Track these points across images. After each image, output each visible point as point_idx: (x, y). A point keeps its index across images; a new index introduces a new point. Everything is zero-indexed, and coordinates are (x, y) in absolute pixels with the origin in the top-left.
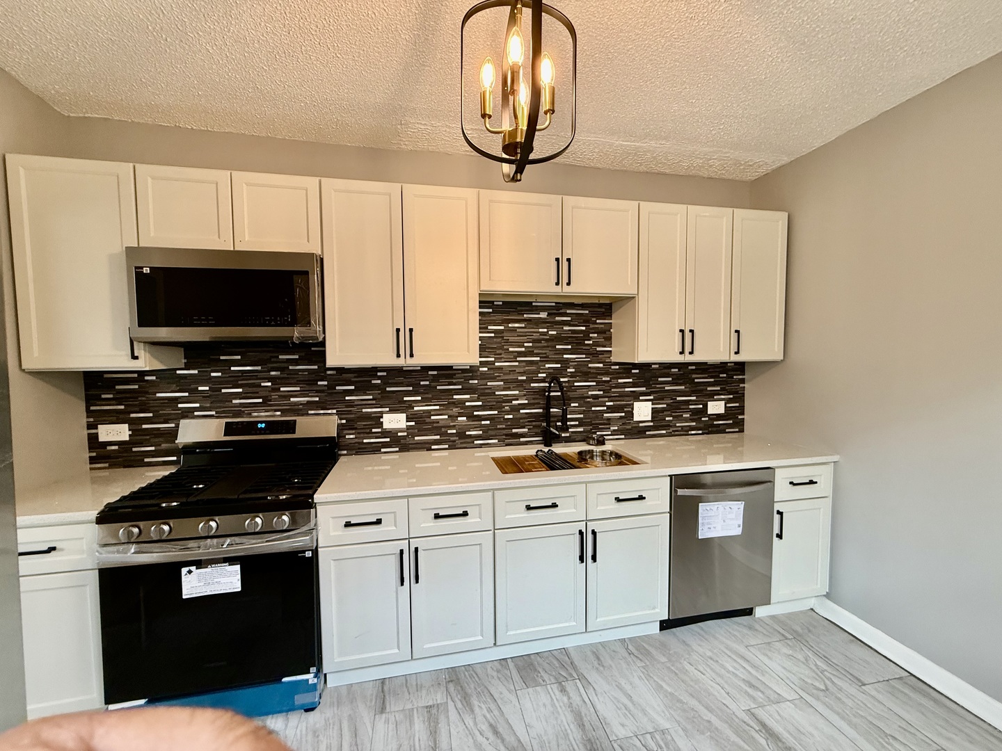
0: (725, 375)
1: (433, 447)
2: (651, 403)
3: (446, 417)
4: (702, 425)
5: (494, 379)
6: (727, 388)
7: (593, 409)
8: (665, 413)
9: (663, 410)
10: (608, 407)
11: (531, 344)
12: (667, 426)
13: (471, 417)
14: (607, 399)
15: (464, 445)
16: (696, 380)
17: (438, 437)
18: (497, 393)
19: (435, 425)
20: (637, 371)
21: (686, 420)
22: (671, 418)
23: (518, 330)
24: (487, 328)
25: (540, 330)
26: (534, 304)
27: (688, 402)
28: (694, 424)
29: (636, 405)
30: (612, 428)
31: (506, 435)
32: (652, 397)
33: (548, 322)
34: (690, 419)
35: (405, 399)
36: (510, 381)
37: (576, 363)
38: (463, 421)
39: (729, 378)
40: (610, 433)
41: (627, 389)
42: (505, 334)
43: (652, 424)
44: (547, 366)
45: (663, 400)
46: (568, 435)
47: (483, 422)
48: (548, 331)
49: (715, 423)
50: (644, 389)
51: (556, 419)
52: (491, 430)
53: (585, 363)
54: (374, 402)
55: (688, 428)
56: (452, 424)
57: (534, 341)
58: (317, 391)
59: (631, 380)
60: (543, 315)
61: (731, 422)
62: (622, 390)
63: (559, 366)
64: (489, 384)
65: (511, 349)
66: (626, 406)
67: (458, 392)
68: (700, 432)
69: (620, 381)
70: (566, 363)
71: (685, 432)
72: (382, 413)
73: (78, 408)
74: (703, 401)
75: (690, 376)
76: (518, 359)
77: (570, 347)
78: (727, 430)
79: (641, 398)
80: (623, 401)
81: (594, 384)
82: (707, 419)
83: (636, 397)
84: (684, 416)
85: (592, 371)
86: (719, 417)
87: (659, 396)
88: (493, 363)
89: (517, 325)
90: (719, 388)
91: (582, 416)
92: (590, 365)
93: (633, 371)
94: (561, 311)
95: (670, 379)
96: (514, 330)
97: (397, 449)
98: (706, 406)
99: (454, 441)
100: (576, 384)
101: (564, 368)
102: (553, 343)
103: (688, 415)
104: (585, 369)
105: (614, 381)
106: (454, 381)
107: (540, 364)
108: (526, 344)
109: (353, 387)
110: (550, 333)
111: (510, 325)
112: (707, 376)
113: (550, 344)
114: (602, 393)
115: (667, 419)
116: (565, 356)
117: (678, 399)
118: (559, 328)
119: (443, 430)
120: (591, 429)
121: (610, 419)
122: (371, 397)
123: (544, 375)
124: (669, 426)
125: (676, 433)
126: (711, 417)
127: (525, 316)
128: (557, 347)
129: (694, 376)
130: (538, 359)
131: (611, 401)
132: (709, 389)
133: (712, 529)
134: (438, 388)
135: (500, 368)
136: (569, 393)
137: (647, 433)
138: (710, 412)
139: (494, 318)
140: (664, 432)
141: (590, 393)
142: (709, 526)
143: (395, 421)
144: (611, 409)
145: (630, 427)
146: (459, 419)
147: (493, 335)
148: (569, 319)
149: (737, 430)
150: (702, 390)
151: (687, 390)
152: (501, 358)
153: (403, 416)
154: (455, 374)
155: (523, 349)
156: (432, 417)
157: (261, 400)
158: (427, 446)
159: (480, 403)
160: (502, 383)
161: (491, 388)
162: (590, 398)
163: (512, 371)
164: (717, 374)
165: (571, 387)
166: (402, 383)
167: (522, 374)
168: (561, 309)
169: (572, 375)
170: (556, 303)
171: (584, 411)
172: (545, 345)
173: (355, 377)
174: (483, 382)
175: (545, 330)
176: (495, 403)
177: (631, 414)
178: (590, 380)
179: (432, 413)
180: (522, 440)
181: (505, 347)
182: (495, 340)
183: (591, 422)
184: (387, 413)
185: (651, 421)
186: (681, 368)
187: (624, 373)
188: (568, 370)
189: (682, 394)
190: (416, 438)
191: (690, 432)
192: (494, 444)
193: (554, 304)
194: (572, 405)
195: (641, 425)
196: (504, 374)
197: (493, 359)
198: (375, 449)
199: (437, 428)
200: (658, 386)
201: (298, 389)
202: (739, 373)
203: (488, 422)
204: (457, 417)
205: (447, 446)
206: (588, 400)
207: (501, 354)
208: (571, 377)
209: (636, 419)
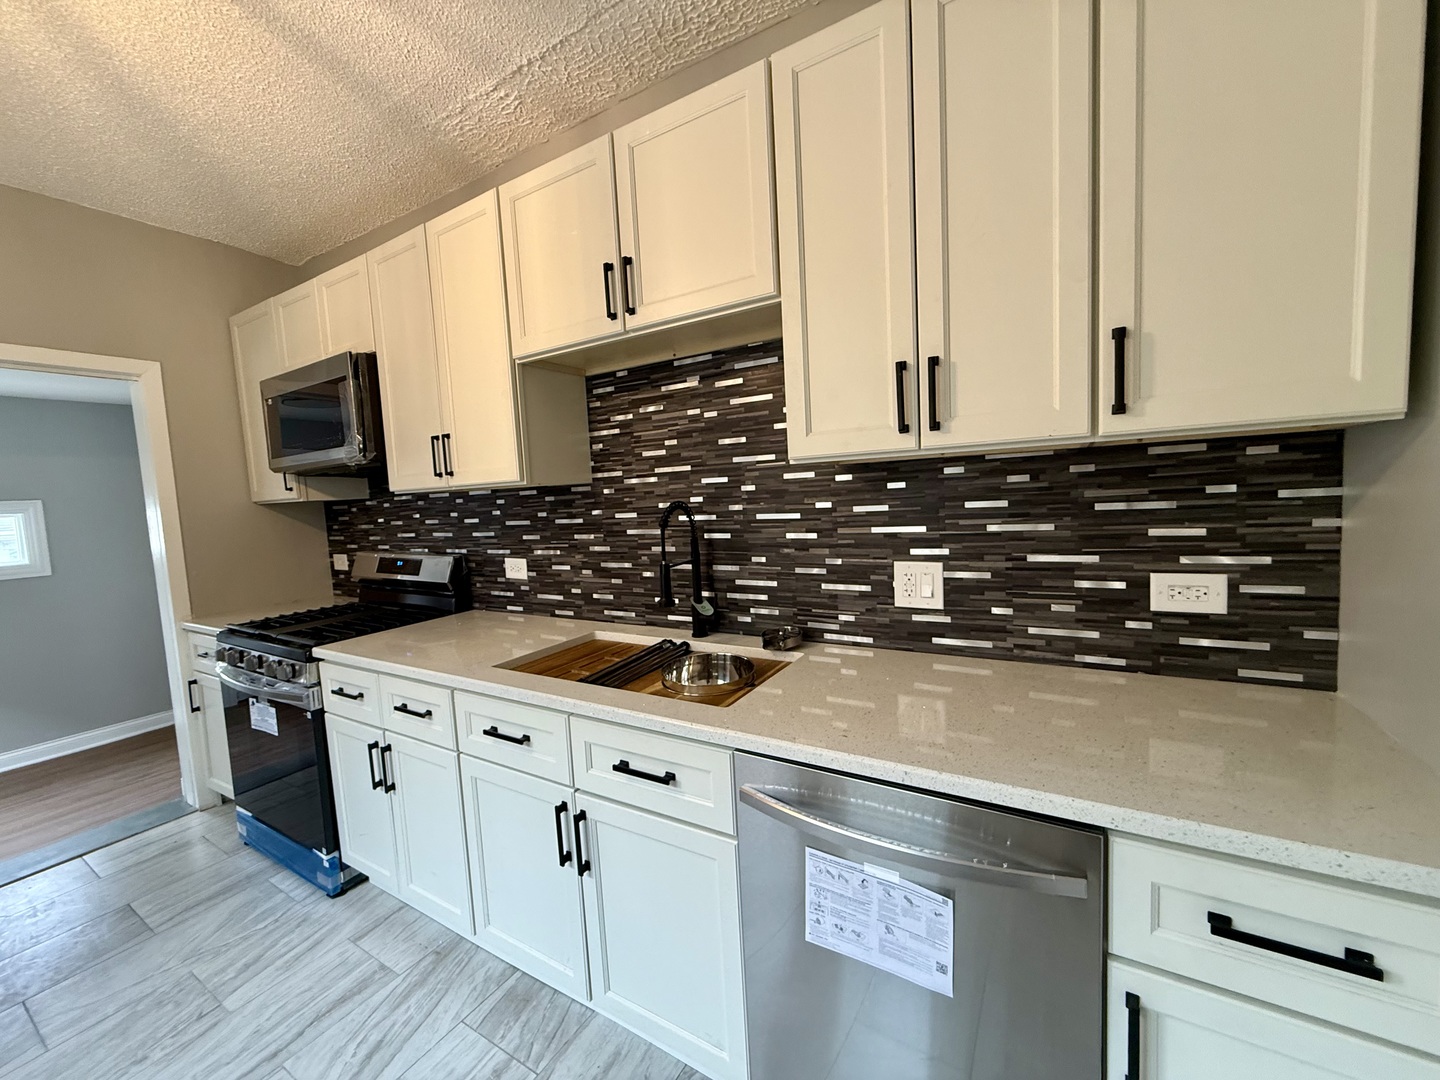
0: (1233, 488)
1: (557, 612)
2: (940, 565)
3: (568, 568)
4: (1127, 643)
5: (624, 508)
6: (1240, 531)
7: (798, 570)
8: (988, 595)
9: (979, 587)
10: (832, 569)
11: (675, 442)
12: (998, 630)
13: (600, 572)
14: (827, 551)
15: (592, 615)
16: (1098, 507)
17: (561, 598)
18: (629, 532)
19: (557, 579)
20: (902, 485)
21: (1061, 620)
22: (1009, 611)
23: (654, 417)
24: (608, 420)
25: (690, 412)
26: (676, 364)
27: (1070, 570)
28: (1095, 635)
29: (899, 567)
30: (842, 618)
31: (647, 606)
32: (945, 552)
33: (703, 395)
34: (1079, 621)
35: (525, 537)
36: (648, 510)
37: (757, 473)
38: (587, 576)
39: (1251, 496)
40: (835, 627)
41: (875, 530)
42: (635, 427)
43: (948, 620)
44: (705, 481)
45: (982, 560)
46: (748, 619)
47: (613, 581)
48: (702, 413)
49: (1183, 641)
50: (922, 529)
51: (725, 586)
52: (625, 594)
53: (775, 471)
54: (495, 541)
55: (1071, 645)
56: (576, 579)
57: (679, 436)
58: (452, 525)
59: (885, 508)
60: (692, 383)
61: (1266, 647)
62: (864, 530)
63: (725, 480)
64: (617, 516)
65: (646, 454)
66: (875, 569)
67: (580, 529)
68: (1122, 662)
69: (857, 509)
70: (738, 474)
71: (1063, 654)
72: (504, 556)
73: (322, 538)
74: (1132, 569)
75: (1074, 493)
76: (657, 471)
77: (743, 440)
78: (1242, 673)
79: (913, 552)
80: (867, 556)
81: (797, 516)
82: (1149, 626)
83: (901, 548)
84: (1054, 608)
85: (792, 488)
86: (1200, 623)
87: (968, 546)
88: (620, 480)
89: (651, 409)
90: (1202, 532)
91: (774, 584)
92: (787, 476)
93: (891, 486)
94: (723, 368)
95: (1004, 504)
96: (648, 417)
97: (521, 609)
98: (1140, 588)
99: (580, 607)
100: (759, 517)
101: (735, 484)
102: (710, 437)
103: (1072, 609)
104: (772, 484)
105: (842, 510)
106: (574, 511)
107: (692, 477)
108: (667, 443)
109: (476, 520)
110: (706, 415)
111: (641, 411)
112: (1145, 491)
113: (707, 437)
114: (814, 536)
115: (995, 611)
116: (736, 460)
117: (1031, 558)
118: (723, 403)
119: (566, 587)
120: (796, 615)
121: (836, 596)
122: (492, 534)
123: (700, 499)
124: (1003, 630)
125: (1029, 653)
126: (1163, 621)
127: (663, 389)
128: (721, 442)
129: (1089, 494)
130: (689, 468)
131: (838, 557)
132: (1153, 532)
133: (847, 934)
134: (558, 521)
135: (632, 488)
136: (746, 536)
137: (935, 640)
138: (1157, 603)
139: (618, 401)
140: (988, 644)
141: (790, 536)
142: (839, 922)
143: (516, 569)
144: (835, 575)
145: (886, 620)
146: (584, 572)
147: (617, 431)
148: (740, 381)
149: (1299, 678)
150: (1126, 537)
151: (1068, 533)
152: (631, 471)
153: (523, 563)
154: (573, 501)
155: (663, 452)
156: (554, 567)
157: (413, 535)
158: (549, 609)
159: (608, 549)
160: (634, 515)
161: (618, 524)
162: (787, 547)
163: (648, 492)
164: (1193, 484)
165: (748, 522)
166: (519, 514)
167: (663, 498)
168: (724, 364)
169: (751, 498)
170: (714, 353)
171: (779, 574)
172: (700, 440)
173: (479, 507)
174: (609, 513)
175: (698, 411)
176: (626, 550)
177: (886, 590)
178: (788, 507)
179: (554, 560)
180: (670, 617)
181: (637, 451)
182: (621, 439)
183: (794, 598)
184: (510, 556)
185: (945, 612)
186: (1043, 471)
187: (868, 491)
188: (744, 488)
189: (1051, 547)
190: (539, 596)
191: (1078, 658)
192: (631, 619)
193: (709, 357)
194: (754, 559)
195: (916, 618)
196: (639, 499)
197: (620, 474)
198: (499, 605)
199: (560, 586)
200: (962, 522)
201: (437, 522)
202: (1308, 477)
203: (620, 581)
204: (582, 569)
205: (572, 613)
206: (786, 551)
207: (630, 464)
208: (749, 501)
209: (901, 600)
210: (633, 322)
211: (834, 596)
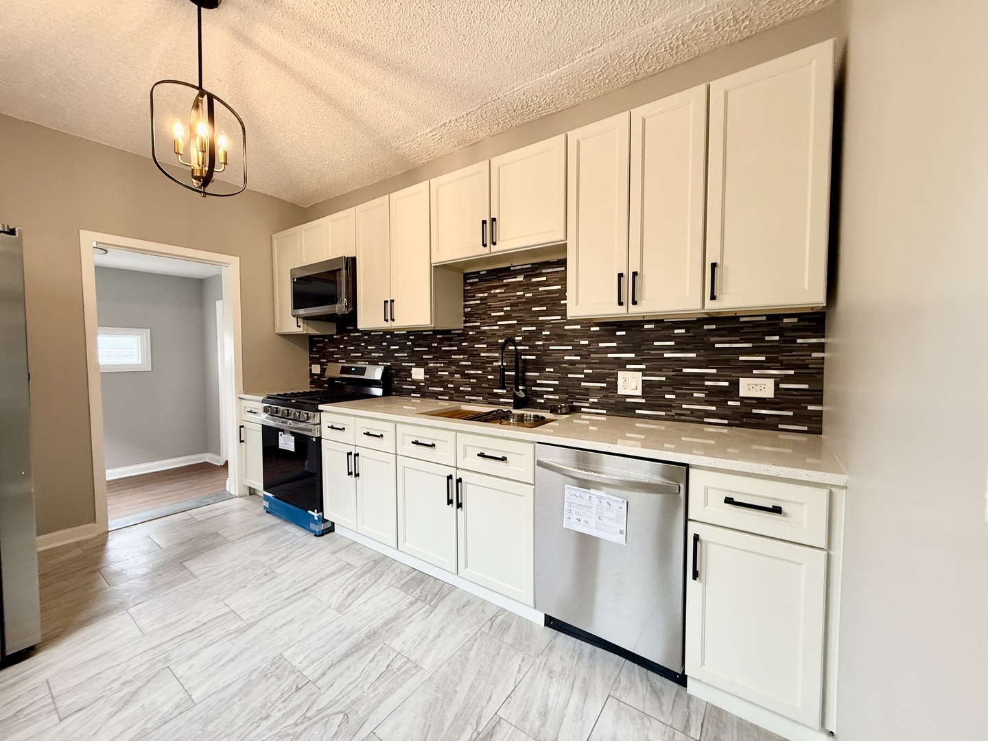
0: (777, 338)
1: (439, 397)
2: (641, 373)
3: (447, 373)
4: (728, 412)
5: (480, 342)
6: (780, 358)
7: (570, 376)
8: (664, 388)
9: (660, 384)
10: (587, 375)
11: (509, 308)
12: (667, 406)
13: (464, 375)
14: (585, 366)
15: (459, 399)
16: (717, 346)
17: (442, 389)
18: (482, 355)
19: (440, 379)
20: (624, 333)
21: (698, 401)
22: (673, 397)
23: (499, 295)
24: (474, 296)
25: (518, 294)
26: (512, 269)
27: (703, 377)
28: (714, 408)
29: (621, 374)
30: (591, 400)
31: (489, 394)
32: (643, 367)
33: (524, 285)
34: (706, 401)
35: (424, 357)
36: (492, 344)
37: (551, 326)
38: (458, 378)
39: (786, 342)
40: (588, 405)
41: (609, 355)
42: (488, 300)
43: (644, 401)
44: (523, 329)
45: (661, 371)
46: (542, 401)
47: (472, 380)
48: (524, 294)
49: (754, 411)
50: (633, 355)
51: (531, 384)
52: (477, 387)
53: (560, 325)
54: (407, 358)
55: (703, 413)
56: (451, 379)
57: (512, 305)
58: (383, 350)
59: (615, 344)
60: (520, 278)
61: (791, 413)
62: (604, 356)
63: (534, 328)
64: (476, 346)
65: (493, 314)
66: (608, 375)
67: (455, 353)
68: (726, 422)
69: (601, 345)
70: (541, 326)
71: (698, 418)
72: (411, 367)
73: (305, 355)
74: (731, 376)
75: (705, 339)
76: (499, 323)
77: (545, 308)
78: (780, 426)
79: (628, 366)
80: (605, 369)
81: (571, 348)
82: (738, 404)
83: (622, 365)
84: (695, 395)
85: (568, 333)
86: (762, 402)
87: (655, 364)
88: (478, 327)
89: (498, 291)
90: (763, 358)
91: (557, 382)
92: (566, 327)
93: (618, 333)
94: (537, 272)
95: (673, 343)
96: (495, 295)
97: (419, 395)
98: (735, 385)
99: (452, 394)
100: (551, 348)
101: (540, 330)
102: (528, 306)
103: (703, 395)
104: (559, 331)
105: (594, 345)
106: (452, 343)
107: (517, 327)
108: (505, 309)
109: (397, 347)
110: (526, 295)
111: (492, 292)
112: (738, 338)
113: (526, 306)
114: (579, 358)
115: (667, 396)
116: (540, 318)
117: (685, 370)
118: (536, 290)
119: (445, 383)
120: (567, 398)
122: (406, 355)
123: (521, 338)
124: (670, 406)
125: (682, 417)
126: (746, 401)
127: (505, 281)
128: (533, 309)
129: (713, 339)
130: (515, 322)
131: (590, 369)
132: (741, 358)
133: (582, 522)
134: (443, 348)
135: (485, 332)
136: (544, 357)
137: (637, 411)
138: (743, 392)
139: (480, 287)
140: (663, 413)
141: (566, 358)
142: (578, 517)
143: (418, 374)
144: (589, 378)
145: (613, 401)
146: (456, 375)
147: (479, 302)
148: (545, 279)
149: (805, 428)
150: (728, 361)
151: (702, 358)
152: (485, 323)
153: (422, 370)
154: (452, 338)
155: (502, 314)
156: (439, 373)
157: (360, 355)
158: (435, 396)
159: (470, 363)
160: (485, 346)
161: (477, 350)
162: (565, 364)
163: (493, 334)
164: (759, 336)
165: (545, 350)
166: (422, 344)
167: (501, 337)
168: (537, 270)
169: (547, 338)
170: (532, 264)
171: (560, 377)
172: (522, 308)
173: (399, 340)
174: (471, 344)
175: (522, 293)
176: (480, 364)
177: (614, 386)
178: (566, 343)
179: (439, 369)
180: (501, 400)
181: (489, 312)
182: (481, 306)
183: (567, 390)
184: (414, 367)
185: (642, 397)
186: (691, 328)
187: (607, 336)
188: (544, 333)
189: (694, 365)
190: (430, 388)
191: (706, 420)
192: (480, 400)
193: (530, 266)
194: (547, 370)
195: (628, 400)
196: (488, 337)
197: (479, 324)
198: (407, 393)
199: (442, 382)
200: (652, 352)
201: (374, 348)
202: (810, 333)
203: (475, 381)
204: (455, 374)
205: (447, 398)
206: (564, 365)
207: (485, 319)
208: (546, 340)
209: (621, 391)
210: (494, 249)
211: (587, 389)
